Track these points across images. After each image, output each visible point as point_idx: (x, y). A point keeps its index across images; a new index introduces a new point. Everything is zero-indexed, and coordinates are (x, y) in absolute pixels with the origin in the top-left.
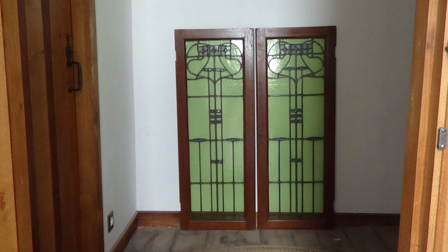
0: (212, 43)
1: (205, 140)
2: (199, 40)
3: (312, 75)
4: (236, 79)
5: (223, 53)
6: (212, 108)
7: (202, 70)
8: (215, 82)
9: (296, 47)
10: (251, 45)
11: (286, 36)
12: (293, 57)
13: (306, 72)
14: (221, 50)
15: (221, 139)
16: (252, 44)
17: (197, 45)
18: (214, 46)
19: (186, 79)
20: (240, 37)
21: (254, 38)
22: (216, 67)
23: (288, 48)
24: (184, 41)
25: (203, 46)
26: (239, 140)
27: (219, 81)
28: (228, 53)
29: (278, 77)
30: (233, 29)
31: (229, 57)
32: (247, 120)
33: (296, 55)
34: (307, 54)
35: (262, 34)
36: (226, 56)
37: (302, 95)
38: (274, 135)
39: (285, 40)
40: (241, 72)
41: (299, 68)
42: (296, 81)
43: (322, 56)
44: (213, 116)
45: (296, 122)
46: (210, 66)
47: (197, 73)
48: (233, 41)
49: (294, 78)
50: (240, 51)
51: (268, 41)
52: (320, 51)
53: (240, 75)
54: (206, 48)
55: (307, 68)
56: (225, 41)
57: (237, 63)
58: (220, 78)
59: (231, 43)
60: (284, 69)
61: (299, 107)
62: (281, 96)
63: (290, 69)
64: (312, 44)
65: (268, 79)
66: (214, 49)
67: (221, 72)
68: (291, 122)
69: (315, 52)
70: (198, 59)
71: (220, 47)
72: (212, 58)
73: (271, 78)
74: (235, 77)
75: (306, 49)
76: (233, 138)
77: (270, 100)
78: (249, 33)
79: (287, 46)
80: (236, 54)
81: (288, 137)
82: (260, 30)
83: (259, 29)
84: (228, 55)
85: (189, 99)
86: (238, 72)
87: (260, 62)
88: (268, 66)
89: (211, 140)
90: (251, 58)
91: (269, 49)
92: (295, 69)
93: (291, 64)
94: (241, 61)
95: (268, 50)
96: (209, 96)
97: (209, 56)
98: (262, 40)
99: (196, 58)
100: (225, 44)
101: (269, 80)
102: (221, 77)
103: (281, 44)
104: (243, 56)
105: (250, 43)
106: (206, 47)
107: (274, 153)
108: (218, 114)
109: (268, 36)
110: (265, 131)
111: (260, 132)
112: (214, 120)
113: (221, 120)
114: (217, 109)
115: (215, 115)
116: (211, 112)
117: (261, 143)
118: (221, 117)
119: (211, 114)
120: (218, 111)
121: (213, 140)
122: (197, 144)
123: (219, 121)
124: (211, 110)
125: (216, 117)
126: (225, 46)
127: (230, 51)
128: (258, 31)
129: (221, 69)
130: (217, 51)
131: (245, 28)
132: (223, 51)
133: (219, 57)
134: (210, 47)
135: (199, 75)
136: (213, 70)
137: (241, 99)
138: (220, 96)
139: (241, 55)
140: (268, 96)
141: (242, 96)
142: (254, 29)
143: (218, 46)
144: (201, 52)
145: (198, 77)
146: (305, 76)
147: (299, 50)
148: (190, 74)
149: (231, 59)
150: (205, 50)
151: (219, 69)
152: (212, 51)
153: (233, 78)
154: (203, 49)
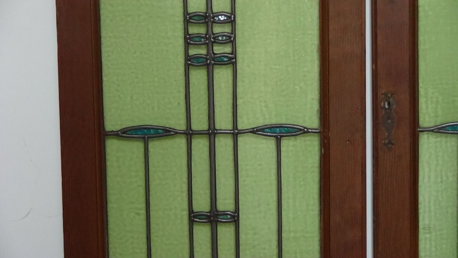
1: (166, 133)
6: (197, 4)
15: (230, 126)
26: (303, 131)
32: (333, 51)
38: (440, 112)
44: (199, 36)
76: (280, 126)
89: (189, 134)
107: (442, 182)
108: (217, 29)
110: (405, 97)
111: (386, 103)
112: (203, 51)
113: (232, 54)
114: (215, 10)
115: (206, 35)
116: (192, 23)
117: (390, 143)
118: (231, 41)
119: (194, 30)
120: (220, 17)
121: (200, 133)
122: (137, 147)
123: (223, 55)
124: (190, 13)
125: (213, 42)
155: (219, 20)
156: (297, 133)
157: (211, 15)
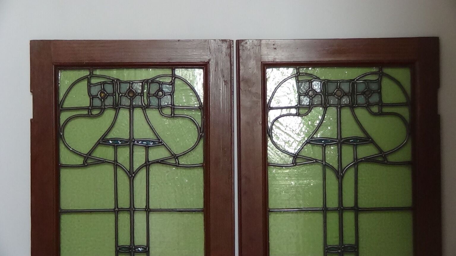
0: (126, 75)
2: (92, 66)
3: (380, 159)
4: (186, 167)
5: (154, 101)
6: (124, 240)
7: (98, 144)
8: (132, 175)
9: (339, 88)
10: (225, 82)
11: (314, 58)
12: (332, 111)
13: (365, 151)
14: (148, 93)
16: (227, 79)
17: (88, 78)
18: (131, 83)
19: (58, 166)
20: (197, 60)
21: (232, 66)
22: (136, 136)
23: (319, 91)
24: (55, 71)
25: (104, 83)
27: (143, 172)
28: (166, 101)
29: (295, 164)
30: (179, 40)
31: (168, 111)
33: (340, 107)
34: (368, 106)
35: (252, 54)
37: (357, 210)
39: (311, 70)
40: (200, 149)
41: (347, 141)
42: (340, 174)
43: (405, 112)
46: (121, 132)
47: (85, 151)
48: (179, 72)
49: (336, 166)
50: (197, 96)
51: (269, 72)
52: (401, 98)
53: (198, 156)
54: (109, 89)
55: (367, 140)
56: (159, 72)
57: (190, 125)
58: (146, 162)
59: (174, 76)
60: (307, 142)
61: (349, 239)
62: (300, 210)
63: (324, 143)
64: (379, 82)
65: (269, 167)
66: (130, 91)
67: (147, 148)
69: (386, 99)
70: (90, 116)
71: (146, 86)
72: (124, 114)
73: (276, 165)
74: (183, 161)
75: (363, 93)
77: (274, 220)
78: (220, 51)
79: (317, 86)
80: (185, 105)
82: (248, 46)
83: (246, 43)
84: (167, 106)
85: (65, 219)
86: (193, 149)
87: (248, 123)
88: (267, 135)
90: (224, 114)
91: (272, 92)
92: (337, 144)
93: (328, 131)
94: (200, 122)
95: (269, 95)
96: (117, 211)
97: (117, 107)
98: (252, 68)
99: (85, 112)
100: (158, 79)
101: (272, 171)
102: (147, 160)
103: (300, 79)
104: (205, 108)
105: (223, 76)
106: (111, 86)
109: (268, 58)
114: (136, 244)
116: (120, 252)
120: (139, 249)
124: (120, 246)
126: (160, 82)
127: (170, 95)
128: (243, 46)
129: (150, 141)
130: (138, 95)
131: (211, 40)
132: (154, 94)
133: (143, 110)
134: (121, 84)
135: (90, 155)
136: (127, 142)
137: (200, 218)
138: (144, 210)
139: (200, 106)
140: (270, 211)
141: (202, 211)
142: (233, 41)
143: (142, 83)
144: (99, 97)
145: (89, 161)
146: (362, 161)
147: (346, 94)
148: (69, 152)
149: (174, 114)
150: (107, 93)
151: (143, 141)
152: (124, 96)
153: (179, 164)
154: (103, 91)
155: (139, 250)
157: (133, 247)
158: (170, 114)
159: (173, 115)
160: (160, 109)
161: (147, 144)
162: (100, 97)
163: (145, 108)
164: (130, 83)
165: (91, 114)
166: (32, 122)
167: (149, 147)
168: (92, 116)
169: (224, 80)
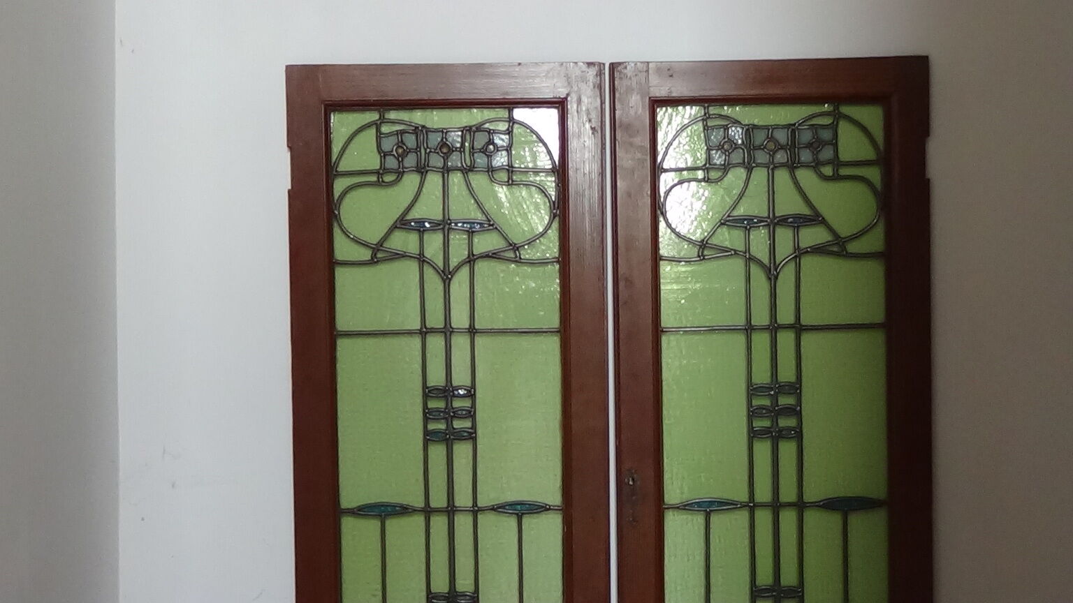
0: (435, 119)
1: (404, 510)
2: (384, 105)
3: (835, 249)
4: (531, 263)
5: (481, 160)
6: (436, 378)
7: (394, 227)
8: (447, 276)
9: (771, 138)
10: (593, 129)
11: (732, 91)
12: (760, 175)
13: (812, 236)
14: (472, 146)
15: (470, 504)
16: (596, 124)
17: (377, 125)
18: (444, 132)
19: (332, 263)
20: (548, 95)
21: (602, 103)
22: (453, 216)
23: (740, 142)
24: (326, 114)
25: (402, 132)
26: (545, 508)
27: (465, 271)
28: (500, 160)
29: (702, 257)
30: (520, 64)
31: (503, 176)
32: (575, 427)
33: (772, 167)
34: (816, 165)
35: (634, 84)
36: (491, 170)
37: (799, 328)
38: (686, 490)
39: (726, 110)
40: (553, 234)
41: (783, 221)
42: (772, 272)
43: (874, 174)
44: (438, 410)
45: (776, 436)
46: (429, 209)
47: (374, 239)
48: (520, 114)
49: (766, 261)
50: (549, 153)
51: (661, 113)
52: (868, 153)
53: (549, 246)
54: (410, 141)
55: (815, 219)
56: (488, 114)
57: (538, 198)
58: (469, 257)
59: (511, 120)
60: (723, 224)
62: (712, 330)
63: (747, 224)
64: (834, 128)
65: (661, 262)
66: (443, 144)
67: (471, 233)
68: (753, 435)
69: (845, 155)
70: (380, 184)
71: (468, 137)
72: (434, 180)
73: (672, 260)
74: (526, 254)
75: (809, 145)
76: (521, 503)
77: (669, 345)
78: (584, 80)
79: (737, 134)
80: (531, 165)
81: (743, 496)
82: (629, 71)
83: (626, 68)
84: (501, 169)
85: (343, 345)
86: (542, 234)
87: (629, 195)
88: (659, 212)
89: (428, 511)
90: (591, 181)
91: (666, 144)
92: (768, 225)
93: (754, 206)
94: (553, 193)
95: (661, 149)
96: (424, 332)
97: (422, 170)
98: (634, 107)
99: (374, 178)
100: (487, 126)
101: (666, 269)
102: (471, 254)
103: (711, 123)
104: (561, 171)
105: (590, 121)
106: (414, 137)
107: (688, 560)
108: (457, 404)
109: (661, 92)
110: (650, 474)
111: (630, 479)
112: (442, 426)
113: (471, 428)
114: (455, 383)
115: (446, 409)
116: (431, 396)
117: (634, 520)
118: (471, 416)
119: (433, 404)
120: (460, 391)
121: (438, 511)
122: (373, 525)
123: (462, 430)
124: (430, 387)
125: (452, 417)
126: (490, 130)
127: (507, 150)
128: (620, 72)
129: (474, 223)
130: (456, 150)
131: (570, 62)
132: (480, 149)
133: (463, 174)
134: (429, 133)
135: (381, 246)
136: (440, 225)
137: (553, 343)
138: (467, 330)
139: (553, 167)
140: (663, 331)
141: (557, 332)
142: (604, 64)
143: (462, 131)
144: (394, 155)
145: (380, 255)
146: (807, 252)
147: (782, 148)
148: (347, 240)
149: (513, 181)
150: (407, 148)
151: (464, 223)
152: (435, 152)
153: (520, 258)
154: (401, 144)
155: (459, 393)
156: (539, 510)
157: (451, 389)
158: (506, 180)
159: (510, 182)
160: (490, 173)
161: (471, 228)
162: (396, 155)
163: (467, 170)
164: (442, 132)
165: (383, 181)
166: (291, 194)
167: (473, 232)
168: (383, 184)
169: (591, 127)
